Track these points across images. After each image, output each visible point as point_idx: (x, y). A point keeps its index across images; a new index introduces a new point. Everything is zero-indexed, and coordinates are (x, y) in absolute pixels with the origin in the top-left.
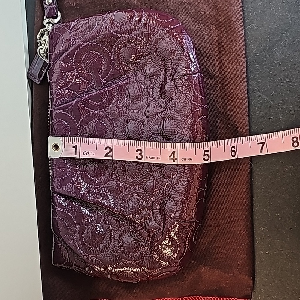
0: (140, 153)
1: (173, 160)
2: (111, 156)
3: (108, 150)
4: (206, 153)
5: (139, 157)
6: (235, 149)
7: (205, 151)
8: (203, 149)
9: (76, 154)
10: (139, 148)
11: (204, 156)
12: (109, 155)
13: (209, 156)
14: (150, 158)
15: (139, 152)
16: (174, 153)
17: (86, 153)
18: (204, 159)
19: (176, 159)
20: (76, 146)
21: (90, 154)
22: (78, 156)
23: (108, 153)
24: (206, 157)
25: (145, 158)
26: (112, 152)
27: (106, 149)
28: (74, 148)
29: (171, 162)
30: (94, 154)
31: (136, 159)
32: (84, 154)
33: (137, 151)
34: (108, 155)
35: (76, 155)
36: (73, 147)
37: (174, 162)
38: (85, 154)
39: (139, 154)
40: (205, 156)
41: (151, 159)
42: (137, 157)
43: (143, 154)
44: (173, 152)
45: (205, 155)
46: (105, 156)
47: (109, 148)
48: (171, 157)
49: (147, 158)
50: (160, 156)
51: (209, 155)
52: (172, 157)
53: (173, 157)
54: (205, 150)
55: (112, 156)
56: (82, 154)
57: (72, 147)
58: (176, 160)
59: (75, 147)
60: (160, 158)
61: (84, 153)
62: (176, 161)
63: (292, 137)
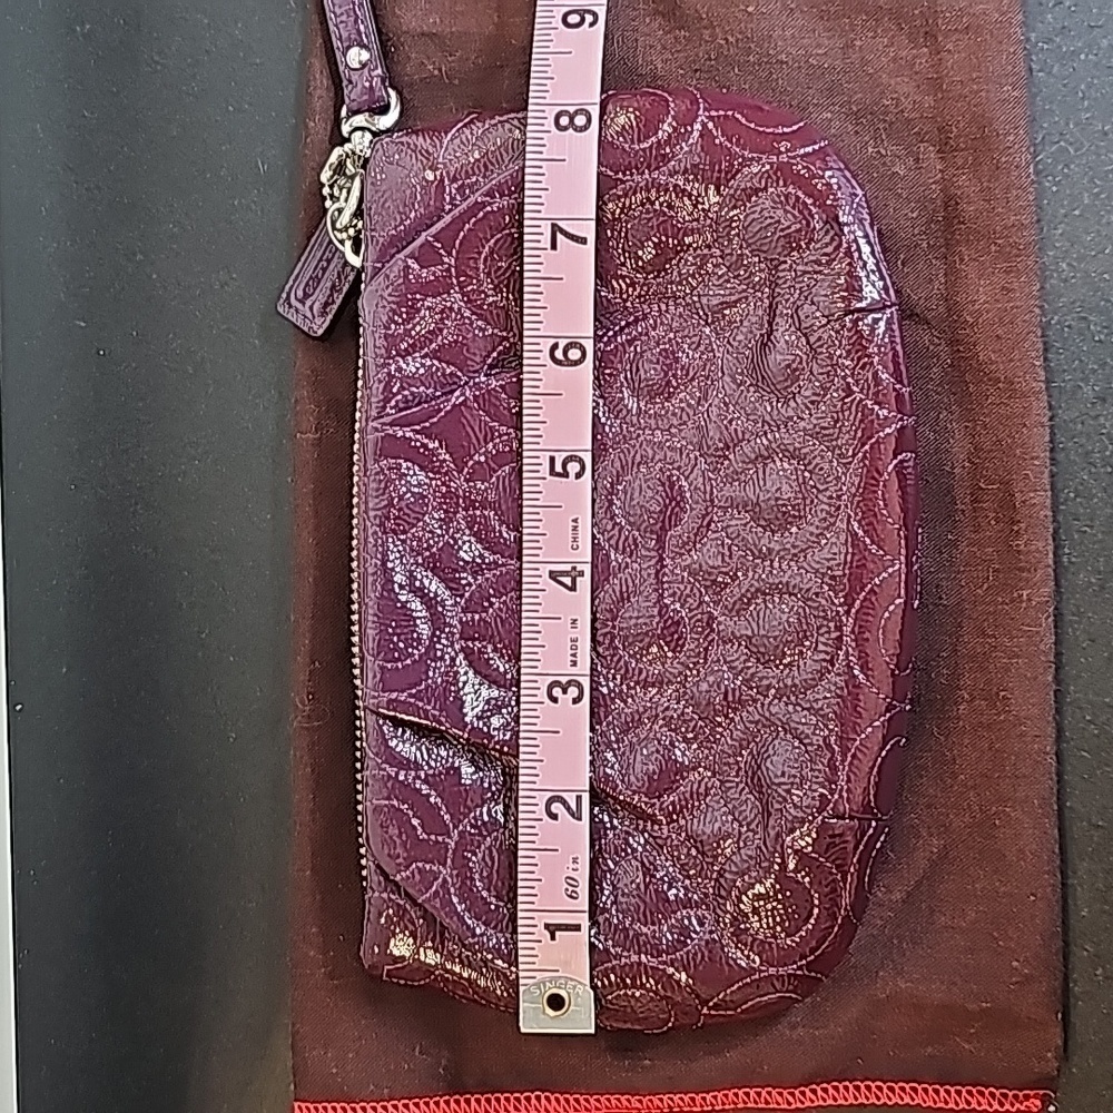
0: (559, 690)
1: (578, 579)
2: (579, 798)
3: (557, 808)
4: (558, 468)
5: (573, 691)
6: (562, 343)
7: (552, 472)
8: (544, 478)
9: (577, 928)
10: (542, 695)
11: (567, 476)
12: (573, 806)
13: (571, 456)
14: (574, 655)
15: (557, 692)
16: (553, 576)
17: (571, 889)
18: (578, 476)
19: (574, 568)
20: (547, 926)
21: (573, 875)
22: (582, 919)
23: (568, 808)
24: (573, 468)
25: (574, 670)
26: (564, 795)
27: (554, 817)
28: (558, 934)
29: (585, 583)
30: (575, 861)
31: (581, 703)
32: (574, 895)
33: (555, 700)
34: (575, 809)
35: (580, 925)
36: (553, 938)
37: (583, 575)
38: (576, 892)
39: (565, 692)
40: (568, 473)
41: (578, 651)
42: (576, 701)
43: (564, 680)
44: (550, 577)
45: (565, 474)
46: (580, 819)
47: (550, 801)
48: (569, 584)
49: (574, 664)
50: (566, 621)
51: (567, 458)
52: (568, 581)
53: (570, 579)
54: (547, 475)
55: (579, 794)
56: (576, 905)
57: (553, 942)
58: (578, 569)
59: (552, 929)
60: (574, 621)
61: (571, 897)
62: (579, 567)
63: (553, 128)
